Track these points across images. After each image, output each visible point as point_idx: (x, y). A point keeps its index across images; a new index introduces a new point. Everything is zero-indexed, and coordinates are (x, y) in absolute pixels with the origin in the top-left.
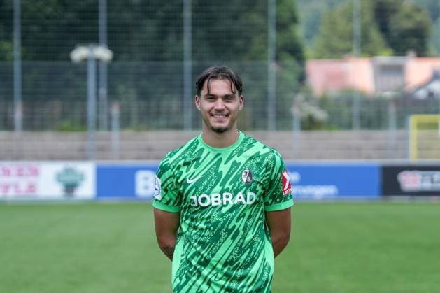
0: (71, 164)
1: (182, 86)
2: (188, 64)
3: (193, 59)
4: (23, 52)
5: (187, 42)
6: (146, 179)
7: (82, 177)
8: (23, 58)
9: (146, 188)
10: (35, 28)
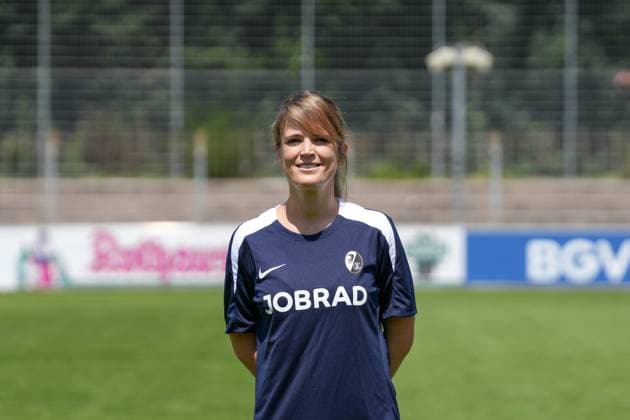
0: (427, 230)
1: (561, 108)
2: (572, 74)
3: (579, 66)
4: (316, 56)
5: (568, 41)
6: (544, 252)
7: (443, 249)
8: (317, 66)
9: (544, 266)
10: (334, 19)
